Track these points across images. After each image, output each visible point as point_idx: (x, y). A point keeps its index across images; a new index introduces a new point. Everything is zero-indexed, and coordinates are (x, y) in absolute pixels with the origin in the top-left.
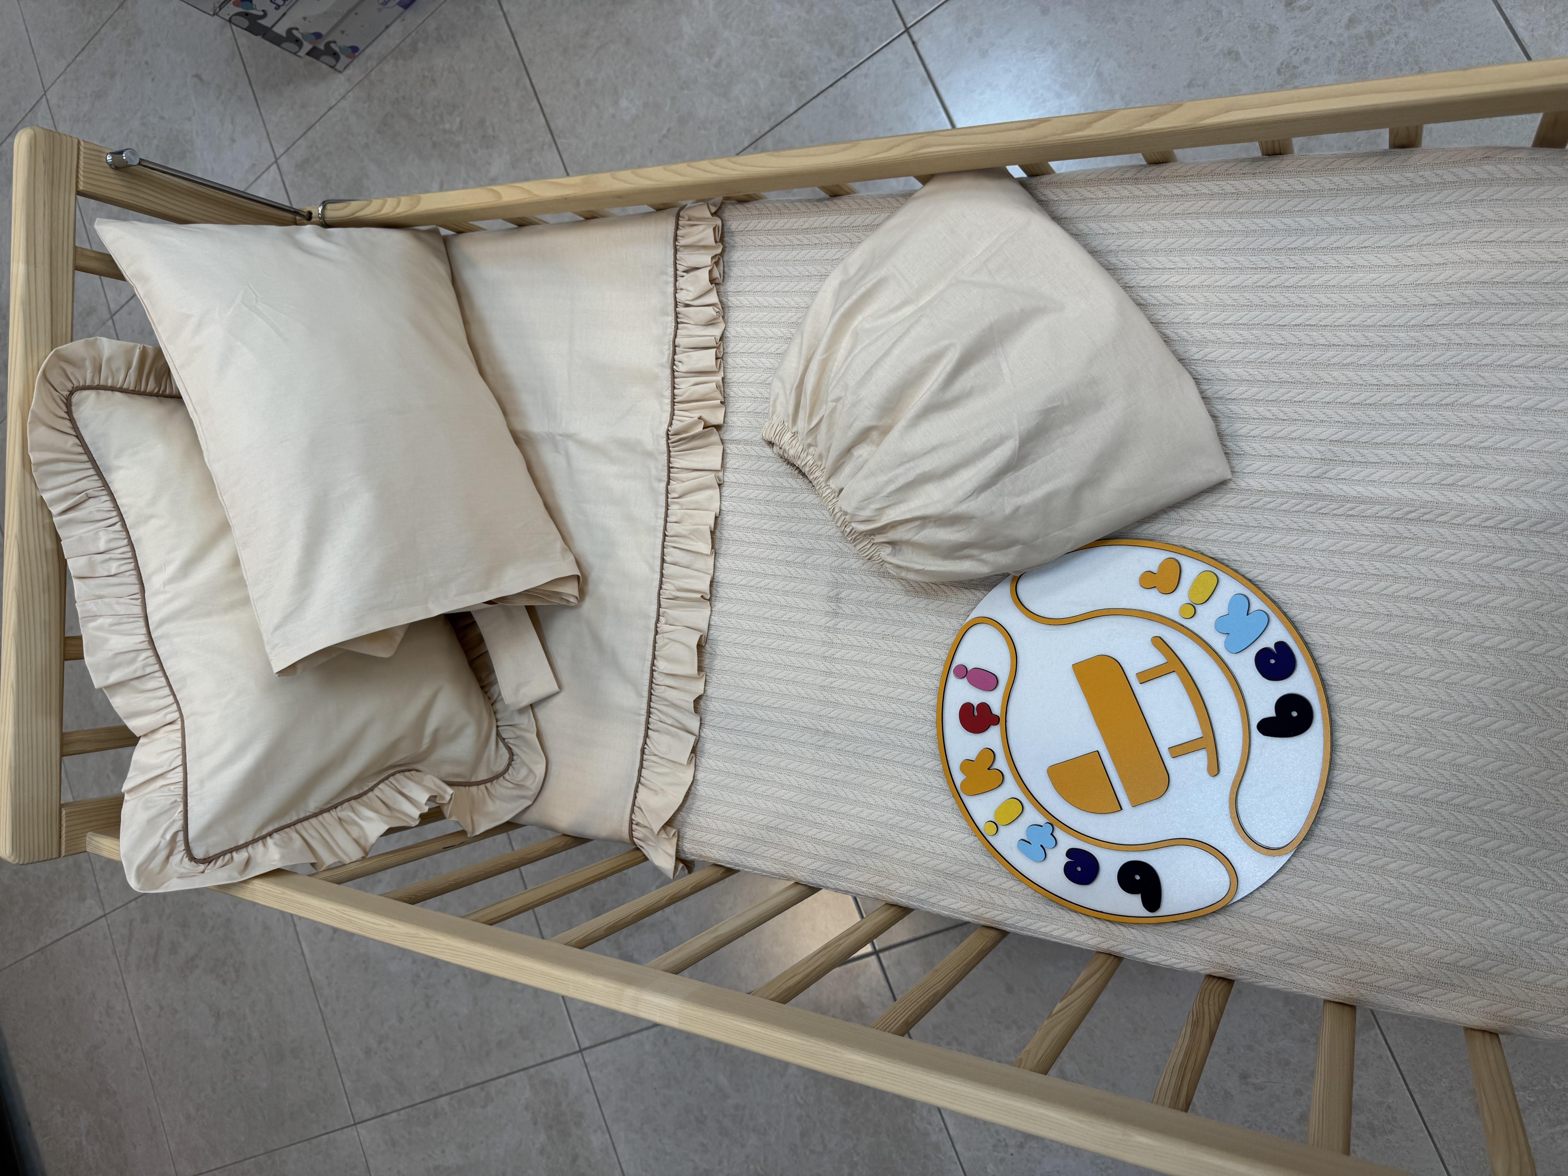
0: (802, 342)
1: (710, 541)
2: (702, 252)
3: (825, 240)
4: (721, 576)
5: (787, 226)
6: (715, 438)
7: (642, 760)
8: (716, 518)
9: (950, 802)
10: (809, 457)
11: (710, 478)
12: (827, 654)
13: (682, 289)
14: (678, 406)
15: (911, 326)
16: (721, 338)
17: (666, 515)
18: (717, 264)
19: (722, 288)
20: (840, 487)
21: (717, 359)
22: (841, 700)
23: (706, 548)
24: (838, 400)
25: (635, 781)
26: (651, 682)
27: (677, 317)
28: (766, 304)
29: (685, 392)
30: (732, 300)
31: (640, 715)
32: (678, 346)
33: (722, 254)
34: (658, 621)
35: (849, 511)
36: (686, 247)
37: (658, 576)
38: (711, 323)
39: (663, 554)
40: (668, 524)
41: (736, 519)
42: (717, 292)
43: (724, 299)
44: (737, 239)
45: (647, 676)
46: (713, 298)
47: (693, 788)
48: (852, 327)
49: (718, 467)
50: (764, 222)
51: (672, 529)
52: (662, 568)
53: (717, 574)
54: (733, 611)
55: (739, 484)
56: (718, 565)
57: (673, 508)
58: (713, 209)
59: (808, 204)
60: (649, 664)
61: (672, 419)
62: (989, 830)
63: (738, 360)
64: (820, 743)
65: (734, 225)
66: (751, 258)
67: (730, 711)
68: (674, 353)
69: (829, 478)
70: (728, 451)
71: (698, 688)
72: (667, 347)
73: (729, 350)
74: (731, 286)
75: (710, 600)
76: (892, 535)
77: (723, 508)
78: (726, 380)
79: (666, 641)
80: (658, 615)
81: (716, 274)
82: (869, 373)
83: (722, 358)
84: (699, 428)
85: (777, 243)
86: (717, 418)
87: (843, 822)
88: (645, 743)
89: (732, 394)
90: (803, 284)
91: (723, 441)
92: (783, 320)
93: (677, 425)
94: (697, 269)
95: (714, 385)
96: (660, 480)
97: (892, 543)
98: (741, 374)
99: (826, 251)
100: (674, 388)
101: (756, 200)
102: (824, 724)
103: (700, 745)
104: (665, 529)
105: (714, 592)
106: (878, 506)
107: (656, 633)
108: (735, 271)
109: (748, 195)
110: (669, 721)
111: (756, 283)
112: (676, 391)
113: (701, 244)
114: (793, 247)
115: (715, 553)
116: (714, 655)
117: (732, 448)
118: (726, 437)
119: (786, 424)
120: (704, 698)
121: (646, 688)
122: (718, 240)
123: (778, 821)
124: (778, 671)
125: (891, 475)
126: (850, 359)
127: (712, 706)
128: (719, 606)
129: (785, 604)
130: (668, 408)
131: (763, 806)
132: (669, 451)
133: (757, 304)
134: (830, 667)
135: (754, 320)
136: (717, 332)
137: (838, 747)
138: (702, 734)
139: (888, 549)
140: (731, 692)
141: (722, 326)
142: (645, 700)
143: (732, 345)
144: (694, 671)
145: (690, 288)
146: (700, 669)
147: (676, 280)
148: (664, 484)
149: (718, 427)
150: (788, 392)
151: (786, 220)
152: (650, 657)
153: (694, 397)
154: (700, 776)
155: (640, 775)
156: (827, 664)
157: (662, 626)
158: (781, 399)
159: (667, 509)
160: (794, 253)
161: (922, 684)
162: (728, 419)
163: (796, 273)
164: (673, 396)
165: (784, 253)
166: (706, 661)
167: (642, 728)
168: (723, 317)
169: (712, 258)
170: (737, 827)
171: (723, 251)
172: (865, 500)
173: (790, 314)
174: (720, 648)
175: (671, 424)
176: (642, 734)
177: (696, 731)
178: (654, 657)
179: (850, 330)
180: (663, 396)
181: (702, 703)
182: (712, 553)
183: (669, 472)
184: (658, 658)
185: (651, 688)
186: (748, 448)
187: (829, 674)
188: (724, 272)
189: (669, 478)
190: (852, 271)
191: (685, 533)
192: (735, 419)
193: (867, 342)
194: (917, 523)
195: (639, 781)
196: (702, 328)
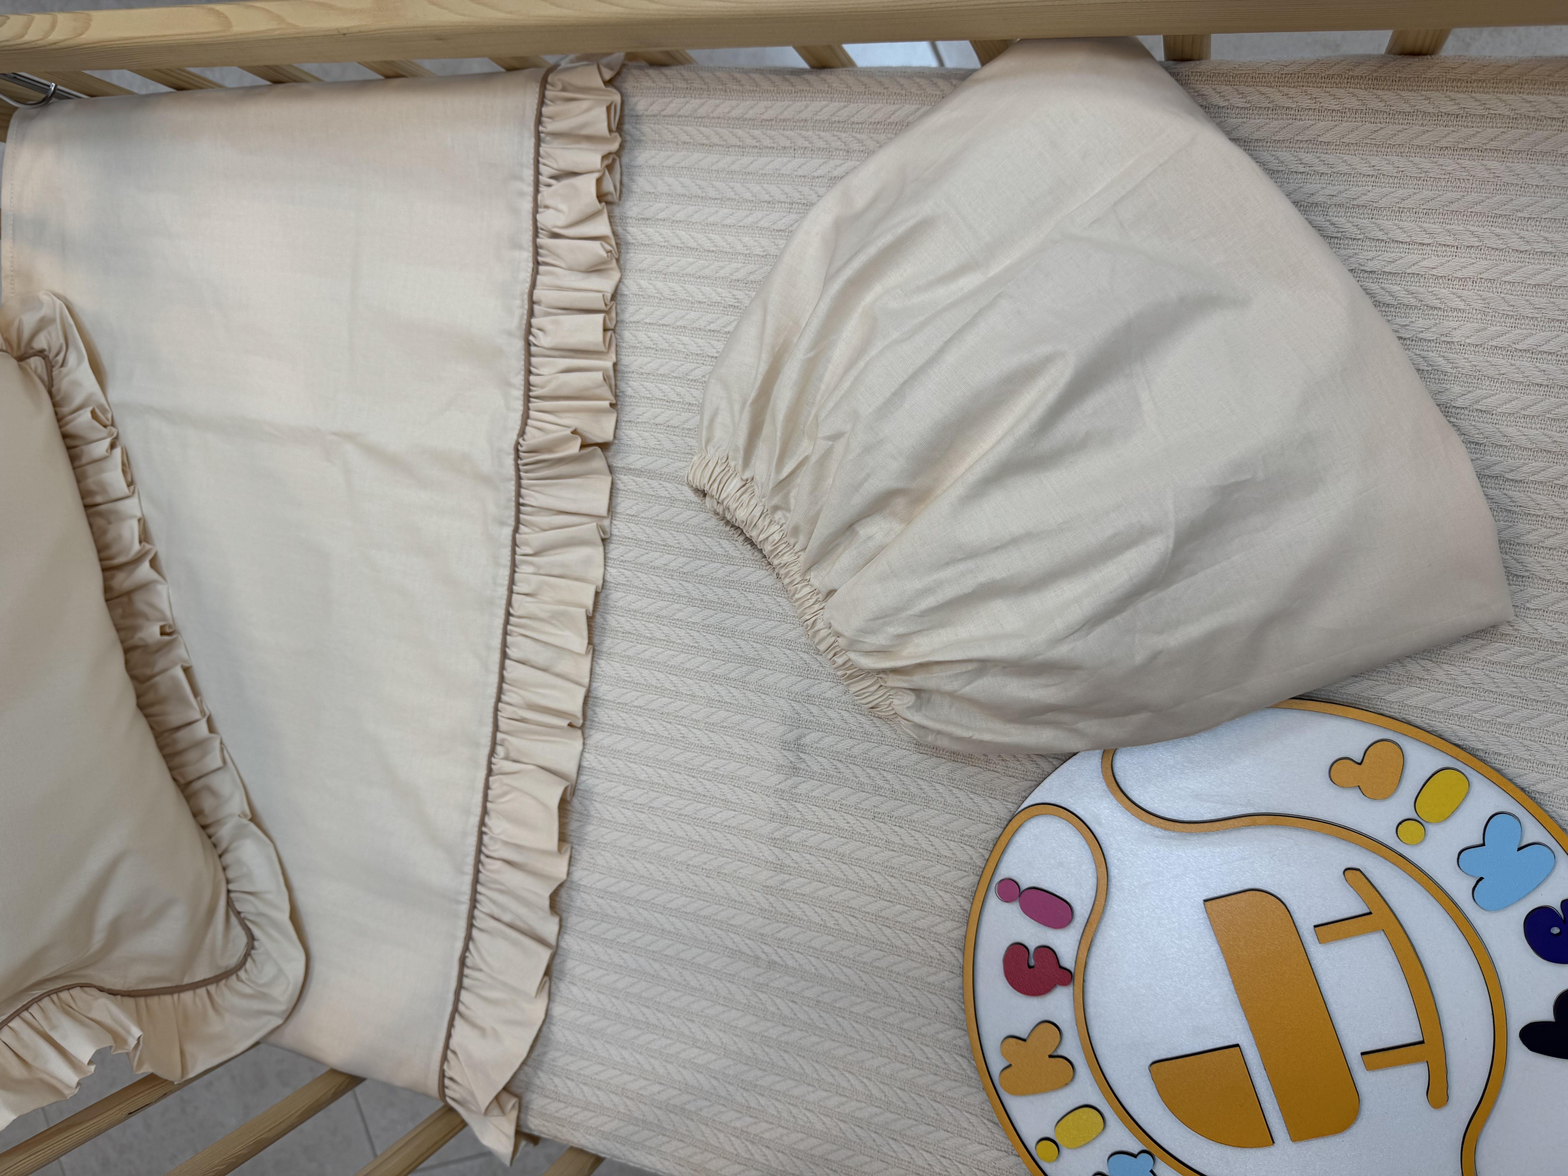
0: (764, 322)
1: (585, 633)
2: (584, 145)
3: (801, 142)
4: (602, 689)
5: (735, 113)
6: (599, 463)
7: (461, 976)
8: (597, 594)
9: (978, 1098)
10: (774, 528)
11: (590, 529)
12: (777, 835)
13: (546, 207)
14: (535, 404)
15: (980, 313)
16: (614, 297)
17: (512, 582)
18: (610, 168)
19: (617, 211)
20: (830, 588)
21: (605, 330)
22: (798, 913)
23: (578, 642)
24: (835, 437)
25: (449, 1008)
26: (479, 851)
27: (536, 253)
28: (694, 245)
29: (549, 382)
30: (634, 232)
31: (459, 902)
32: (539, 303)
33: (618, 153)
34: (492, 753)
35: (846, 634)
36: (556, 135)
37: (494, 679)
38: (596, 269)
39: (504, 645)
40: (514, 596)
41: (631, 598)
42: (610, 217)
43: (619, 230)
44: (646, 128)
45: (473, 840)
46: (601, 227)
47: (545, 1029)
48: (863, 304)
49: (603, 511)
50: (695, 102)
51: (521, 604)
52: (502, 667)
53: (595, 685)
54: (620, 747)
55: (637, 542)
56: (597, 670)
57: (524, 570)
58: (608, 75)
59: (773, 77)
60: (475, 820)
61: (524, 424)
62: (1043, 1153)
63: (642, 336)
64: (761, 980)
65: (641, 104)
66: (670, 162)
67: (610, 912)
68: (531, 314)
69: (809, 569)
70: (620, 486)
71: (559, 868)
72: (518, 302)
73: (627, 316)
74: (632, 208)
75: (582, 728)
76: (918, 680)
77: (609, 578)
78: (619, 367)
79: (505, 788)
80: (494, 743)
81: (609, 186)
82: (899, 394)
83: (614, 330)
84: (574, 448)
85: (715, 140)
86: (603, 430)
87: (795, 1111)
88: (466, 949)
89: (629, 391)
90: (759, 214)
91: (611, 469)
92: (722, 273)
93: (533, 437)
94: (575, 174)
95: (599, 376)
96: (502, 523)
97: (917, 692)
98: (646, 360)
99: (802, 160)
100: (529, 373)
101: (680, 63)
102: (766, 949)
103: (558, 960)
104: (509, 603)
105: (590, 713)
106: (901, 630)
107: (490, 772)
108: (641, 183)
109: (667, 53)
110: (507, 918)
111: (677, 207)
112: (532, 378)
113: (585, 132)
114: (743, 148)
115: (594, 651)
116: (586, 816)
117: (626, 481)
118: (618, 463)
119: (732, 464)
120: (567, 885)
121: (471, 860)
122: (614, 127)
123: (686, 1097)
124: (693, 853)
125: (928, 580)
126: (862, 364)
127: (581, 900)
128: (596, 737)
129: (708, 744)
130: (519, 405)
131: (661, 1071)
132: (519, 478)
133: (676, 242)
134: (782, 856)
135: (671, 269)
136: (606, 284)
137: (791, 989)
138: (563, 944)
139: (910, 699)
140: (613, 880)
141: (616, 275)
142: (468, 879)
143: (631, 309)
144: (552, 842)
145: (563, 207)
146: (563, 838)
147: (537, 191)
148: (508, 531)
149: (604, 446)
150: (737, 407)
151: (734, 103)
152: (478, 810)
153: (565, 392)
154: (558, 1010)
155: (457, 1000)
156: (776, 851)
157: (500, 764)
158: (723, 418)
159: (513, 572)
160: (746, 160)
161: (938, 902)
162: (621, 433)
163: (748, 196)
164: (528, 386)
165: (728, 159)
166: (573, 825)
167: (463, 924)
168: (618, 260)
169: (604, 158)
170: (616, 1099)
171: (622, 146)
172: (877, 618)
173: (734, 265)
174: (597, 805)
175: (522, 433)
176: (461, 934)
177: (552, 939)
178: (485, 812)
179: (860, 310)
180: (509, 385)
181: (563, 893)
182: (587, 652)
183: (518, 512)
184: (492, 814)
185: (478, 861)
186: (654, 483)
187: (780, 868)
188: (621, 183)
189: (518, 521)
190: (860, 202)
191: (543, 615)
192: (633, 434)
193: (895, 335)
194: (970, 667)
195: (455, 1010)
196: (581, 275)
